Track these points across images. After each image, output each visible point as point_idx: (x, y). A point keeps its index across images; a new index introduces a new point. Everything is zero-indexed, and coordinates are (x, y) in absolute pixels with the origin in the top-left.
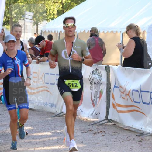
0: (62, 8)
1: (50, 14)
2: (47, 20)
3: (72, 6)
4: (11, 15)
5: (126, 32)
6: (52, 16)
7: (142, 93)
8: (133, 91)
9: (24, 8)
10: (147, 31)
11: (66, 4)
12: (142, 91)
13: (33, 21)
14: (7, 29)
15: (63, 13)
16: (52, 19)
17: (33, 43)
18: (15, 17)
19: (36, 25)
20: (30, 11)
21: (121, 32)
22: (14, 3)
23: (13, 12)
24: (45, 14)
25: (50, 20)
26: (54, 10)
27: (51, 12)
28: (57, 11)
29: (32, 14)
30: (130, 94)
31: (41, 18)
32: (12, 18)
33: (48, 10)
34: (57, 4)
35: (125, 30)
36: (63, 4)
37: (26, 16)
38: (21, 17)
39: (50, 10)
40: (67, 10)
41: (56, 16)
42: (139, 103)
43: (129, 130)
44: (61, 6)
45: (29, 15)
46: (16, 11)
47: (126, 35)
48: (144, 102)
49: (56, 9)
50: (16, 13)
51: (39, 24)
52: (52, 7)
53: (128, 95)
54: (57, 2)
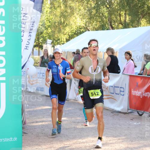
0: (69, 37)
1: (62, 41)
2: (60, 44)
3: (75, 37)
4: (39, 41)
5: (106, 52)
6: (63, 42)
7: (115, 88)
8: (110, 87)
9: (47, 37)
10: (118, 52)
11: (71, 35)
12: (115, 87)
13: (51, 45)
14: (36, 49)
15: (69, 40)
16: (63, 44)
17: (51, 58)
18: (41, 43)
19: (53, 47)
20: (50, 39)
21: (103, 52)
22: (41, 34)
23: (40, 40)
24: (58, 41)
25: (62, 44)
26: (64, 39)
27: (62, 40)
28: (66, 39)
29: (51, 41)
30: (108, 89)
31: (57, 43)
32: (39, 43)
33: (61, 39)
34: (66, 35)
35: (106, 51)
36: (69, 36)
37: (48, 42)
38: (45, 43)
39: (62, 38)
40: (72, 39)
41: (65, 42)
42: (113, 93)
43: (107, 109)
44: (68, 36)
45: (49, 41)
46: (42, 39)
47: (106, 54)
48: (116, 93)
49: (65, 38)
50: (42, 41)
51: (55, 46)
52: (63, 37)
53: (107, 89)
54: (66, 34)
